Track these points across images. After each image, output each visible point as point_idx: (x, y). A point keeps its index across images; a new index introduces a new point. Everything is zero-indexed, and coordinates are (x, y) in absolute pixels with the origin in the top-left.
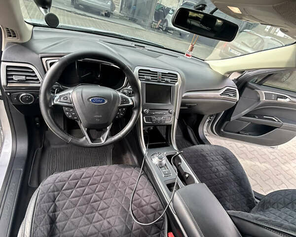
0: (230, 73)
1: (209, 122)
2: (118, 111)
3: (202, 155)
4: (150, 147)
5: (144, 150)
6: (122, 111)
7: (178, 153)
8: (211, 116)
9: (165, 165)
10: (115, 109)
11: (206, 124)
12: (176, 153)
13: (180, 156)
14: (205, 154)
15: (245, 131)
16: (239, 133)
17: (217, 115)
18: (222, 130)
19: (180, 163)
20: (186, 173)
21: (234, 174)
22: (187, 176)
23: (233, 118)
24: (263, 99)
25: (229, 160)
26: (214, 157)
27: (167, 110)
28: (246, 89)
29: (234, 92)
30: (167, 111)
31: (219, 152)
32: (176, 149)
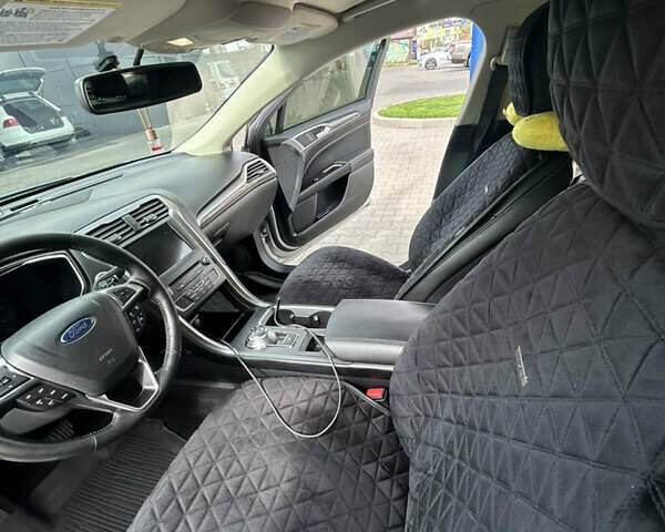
0: (228, 143)
1: (267, 239)
2: (131, 319)
3: (307, 282)
4: (230, 340)
5: (226, 350)
6: (137, 313)
7: (276, 307)
8: (262, 228)
9: (278, 335)
10: (123, 319)
11: (267, 246)
12: (273, 309)
13: (282, 307)
14: (306, 278)
15: (321, 210)
16: (317, 220)
17: (268, 219)
18: (295, 235)
19: (292, 316)
20: (312, 317)
21: (361, 267)
22: (316, 319)
23: (292, 206)
24: (302, 149)
25: (341, 257)
26: (322, 271)
27: (197, 263)
28: (271, 151)
29: (259, 165)
30: (200, 265)
31: (320, 259)
32: (268, 305)
